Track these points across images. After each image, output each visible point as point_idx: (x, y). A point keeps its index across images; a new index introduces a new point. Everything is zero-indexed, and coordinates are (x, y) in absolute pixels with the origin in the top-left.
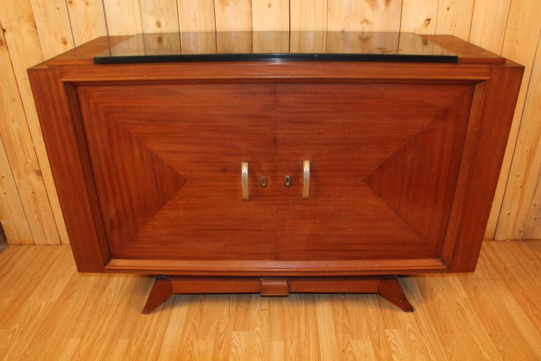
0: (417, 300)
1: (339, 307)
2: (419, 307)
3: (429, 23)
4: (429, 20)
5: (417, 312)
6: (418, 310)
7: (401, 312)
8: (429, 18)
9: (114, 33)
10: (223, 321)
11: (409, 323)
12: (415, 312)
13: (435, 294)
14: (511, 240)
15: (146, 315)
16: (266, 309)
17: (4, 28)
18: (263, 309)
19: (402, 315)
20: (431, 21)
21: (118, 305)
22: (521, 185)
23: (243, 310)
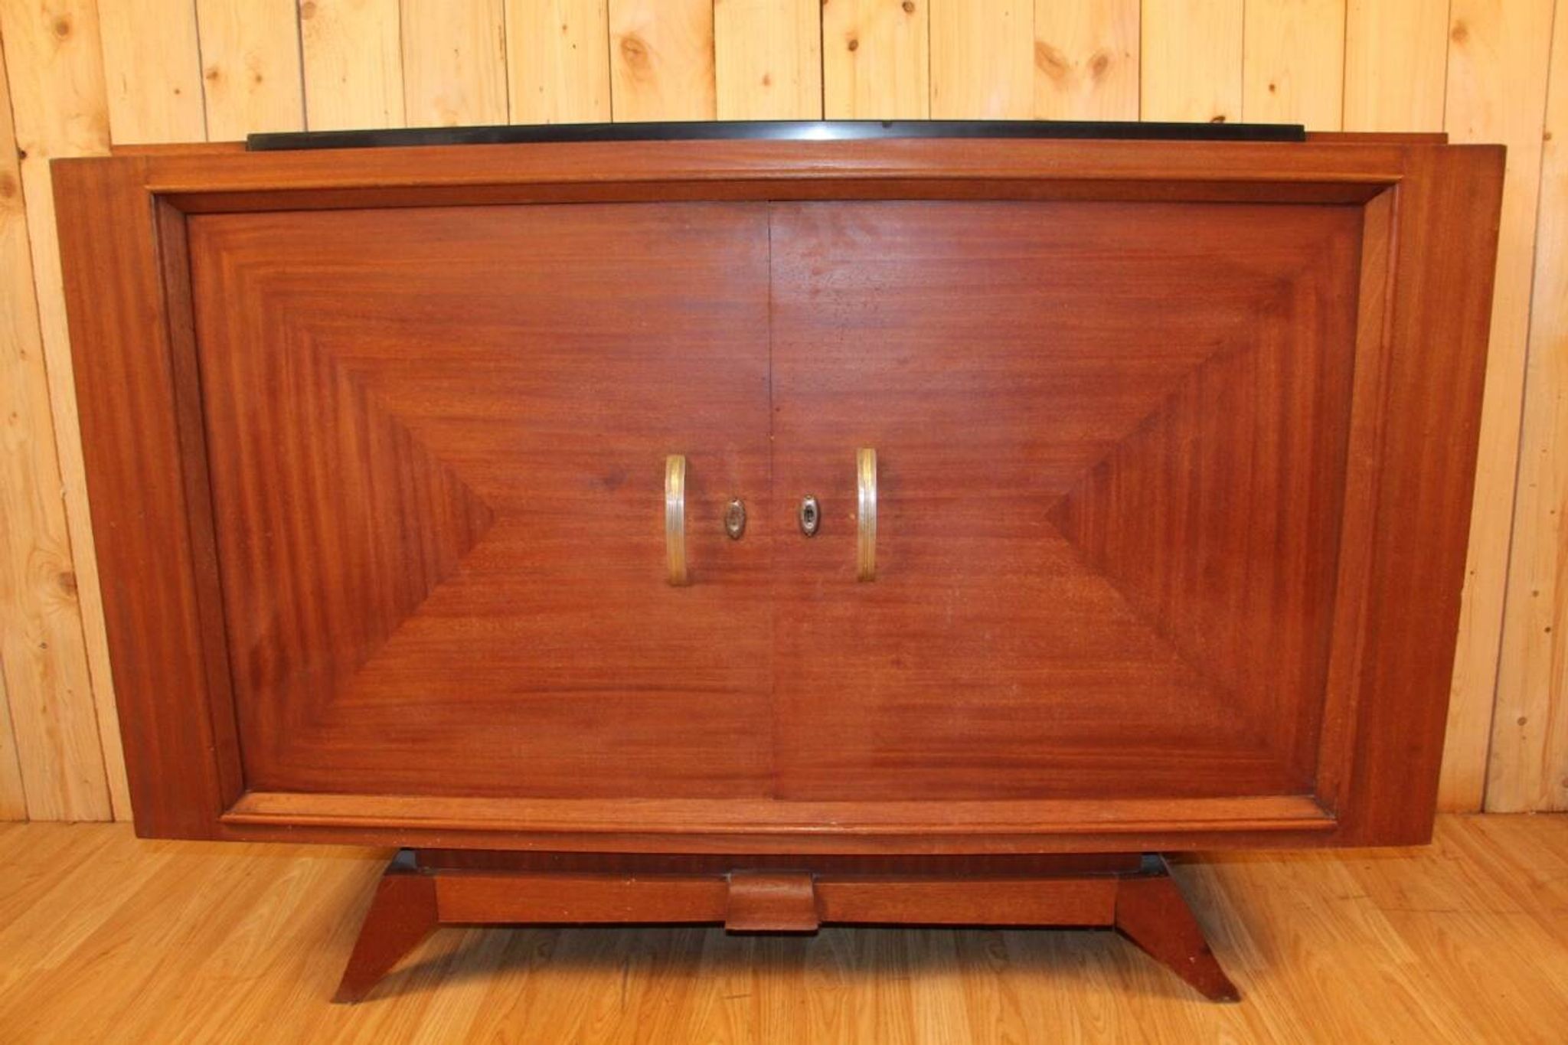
0: (1247, 968)
1: (989, 991)
2: (1255, 989)
4: (1221, 120)
5: (1251, 1003)
6: (1253, 996)
7: (1198, 1004)
8: (1219, 112)
10: (598, 1025)
11: (1228, 1033)
12: (1242, 1003)
13: (1309, 953)
14: (1539, 812)
15: (347, 1007)
16: (745, 996)
17: (23, 148)
18: (735, 994)
19: (1201, 1011)
21: (261, 977)
22: (1550, 625)
23: (668, 995)
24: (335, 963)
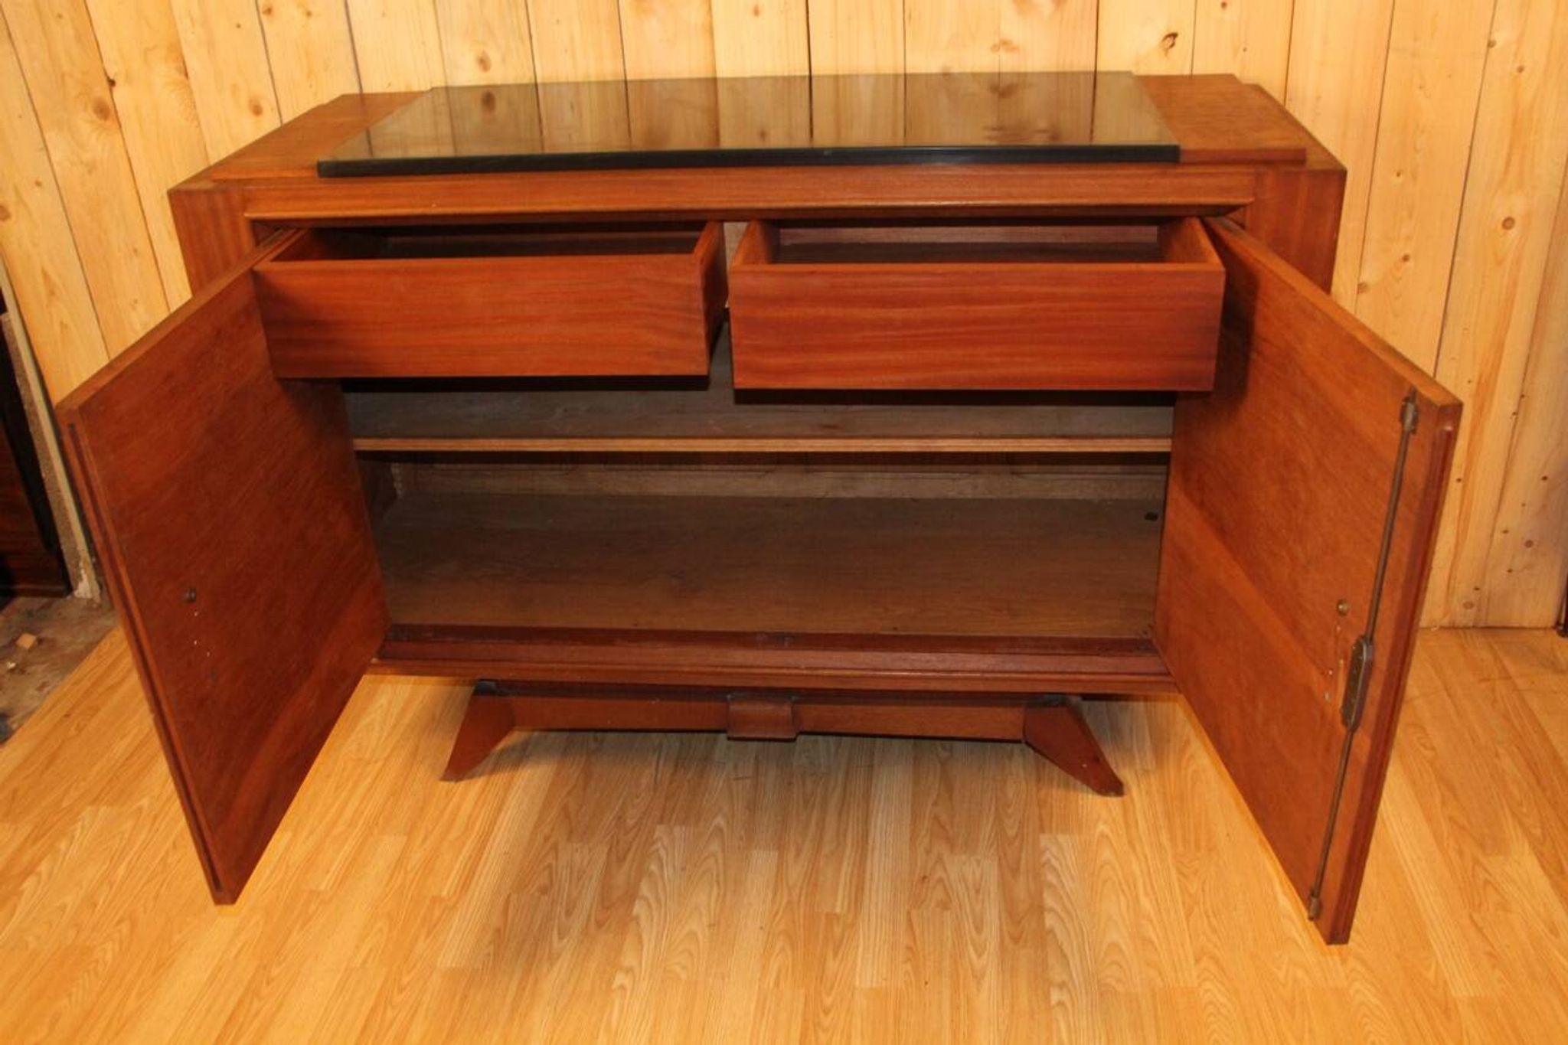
0: (1138, 767)
1: (932, 778)
2: (1139, 786)
3: (1173, 45)
4: (1174, 35)
5: (1132, 800)
6: (1135, 792)
7: (1090, 796)
8: (1173, 30)
9: (375, 85)
10: (637, 801)
11: (1105, 822)
12: (1126, 798)
13: (1192, 756)
14: (1442, 628)
15: (452, 784)
16: (747, 778)
17: (112, 77)
18: (740, 776)
19: (1090, 802)
20: (1178, 40)
21: (387, 759)
22: (1461, 476)
23: (689, 776)
24: (445, 748)
